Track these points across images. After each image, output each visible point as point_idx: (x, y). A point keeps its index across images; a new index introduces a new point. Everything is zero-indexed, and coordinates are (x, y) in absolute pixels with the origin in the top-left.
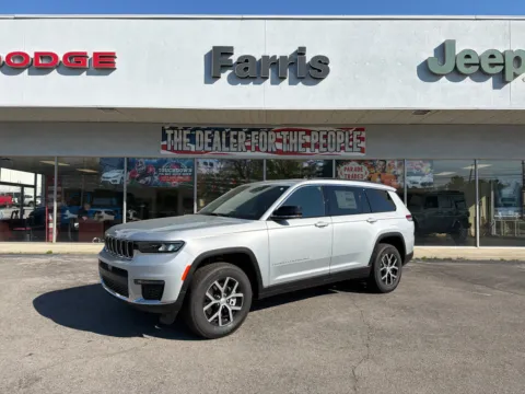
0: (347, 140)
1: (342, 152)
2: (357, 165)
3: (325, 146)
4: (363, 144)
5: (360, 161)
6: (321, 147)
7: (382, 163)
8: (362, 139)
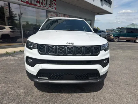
0: (51, 4)
1: (50, 8)
2: (53, 14)
3: (45, 4)
4: (55, 6)
5: (54, 12)
6: (43, 4)
7: (59, 14)
8: (55, 4)
